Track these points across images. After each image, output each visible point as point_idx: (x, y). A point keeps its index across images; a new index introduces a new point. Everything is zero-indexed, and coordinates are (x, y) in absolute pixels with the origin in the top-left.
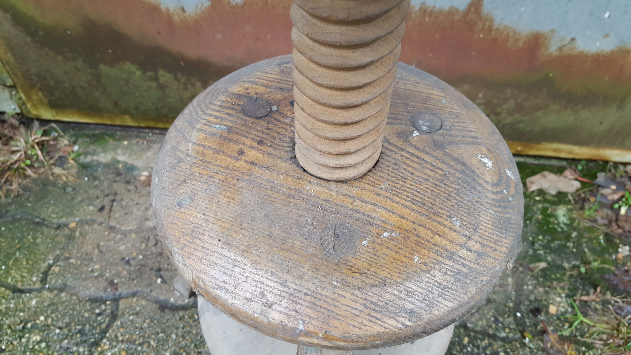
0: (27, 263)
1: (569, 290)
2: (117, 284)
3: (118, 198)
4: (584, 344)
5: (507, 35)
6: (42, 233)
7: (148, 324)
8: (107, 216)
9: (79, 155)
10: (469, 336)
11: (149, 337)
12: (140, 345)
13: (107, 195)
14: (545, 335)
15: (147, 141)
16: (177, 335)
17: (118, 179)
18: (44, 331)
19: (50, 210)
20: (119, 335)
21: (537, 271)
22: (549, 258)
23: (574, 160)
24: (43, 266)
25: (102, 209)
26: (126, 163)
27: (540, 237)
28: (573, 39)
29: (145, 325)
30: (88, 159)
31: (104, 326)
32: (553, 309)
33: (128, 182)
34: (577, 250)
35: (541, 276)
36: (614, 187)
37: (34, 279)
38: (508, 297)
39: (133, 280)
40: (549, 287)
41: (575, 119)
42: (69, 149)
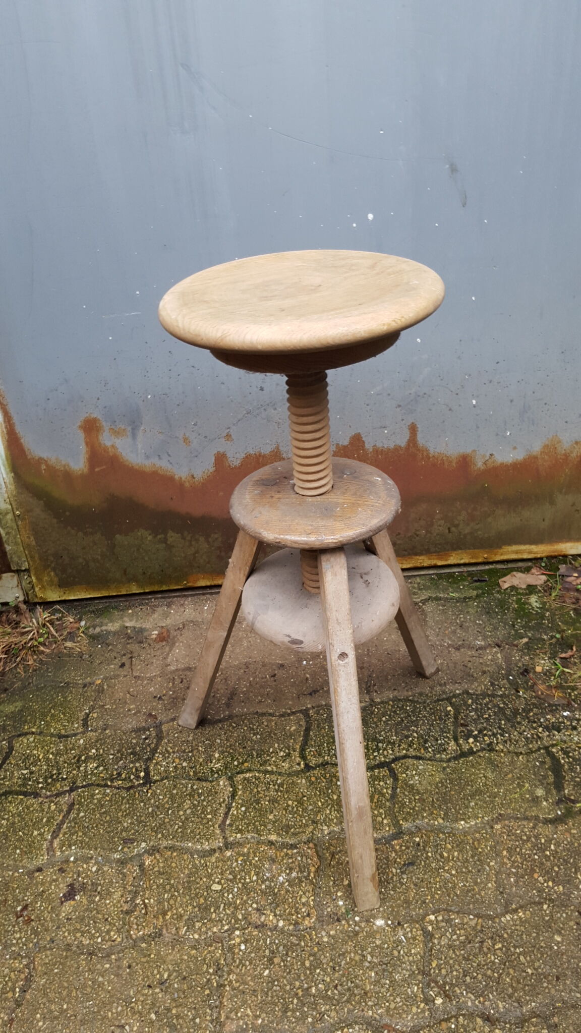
0: (65, 716)
1: (551, 654)
2: (155, 715)
3: (135, 655)
4: (569, 687)
5: (442, 460)
6: (71, 692)
7: (193, 737)
8: (130, 670)
9: (87, 629)
10: (472, 699)
11: (196, 745)
12: (189, 752)
13: (124, 655)
14: (535, 687)
15: (150, 606)
16: (221, 740)
17: (130, 641)
18: (98, 760)
19: (73, 675)
20: (169, 749)
21: (521, 645)
22: (530, 635)
23: (536, 559)
24: (82, 715)
25: (123, 665)
26: (135, 628)
27: (519, 621)
28: (491, 455)
29: (191, 738)
30: (98, 630)
31: (153, 746)
32: (539, 669)
33: (141, 642)
34: (552, 624)
35: (526, 648)
36: (576, 575)
37: (76, 726)
38: (500, 667)
39: (170, 710)
40: (533, 654)
41: (521, 520)
42: (76, 625)
